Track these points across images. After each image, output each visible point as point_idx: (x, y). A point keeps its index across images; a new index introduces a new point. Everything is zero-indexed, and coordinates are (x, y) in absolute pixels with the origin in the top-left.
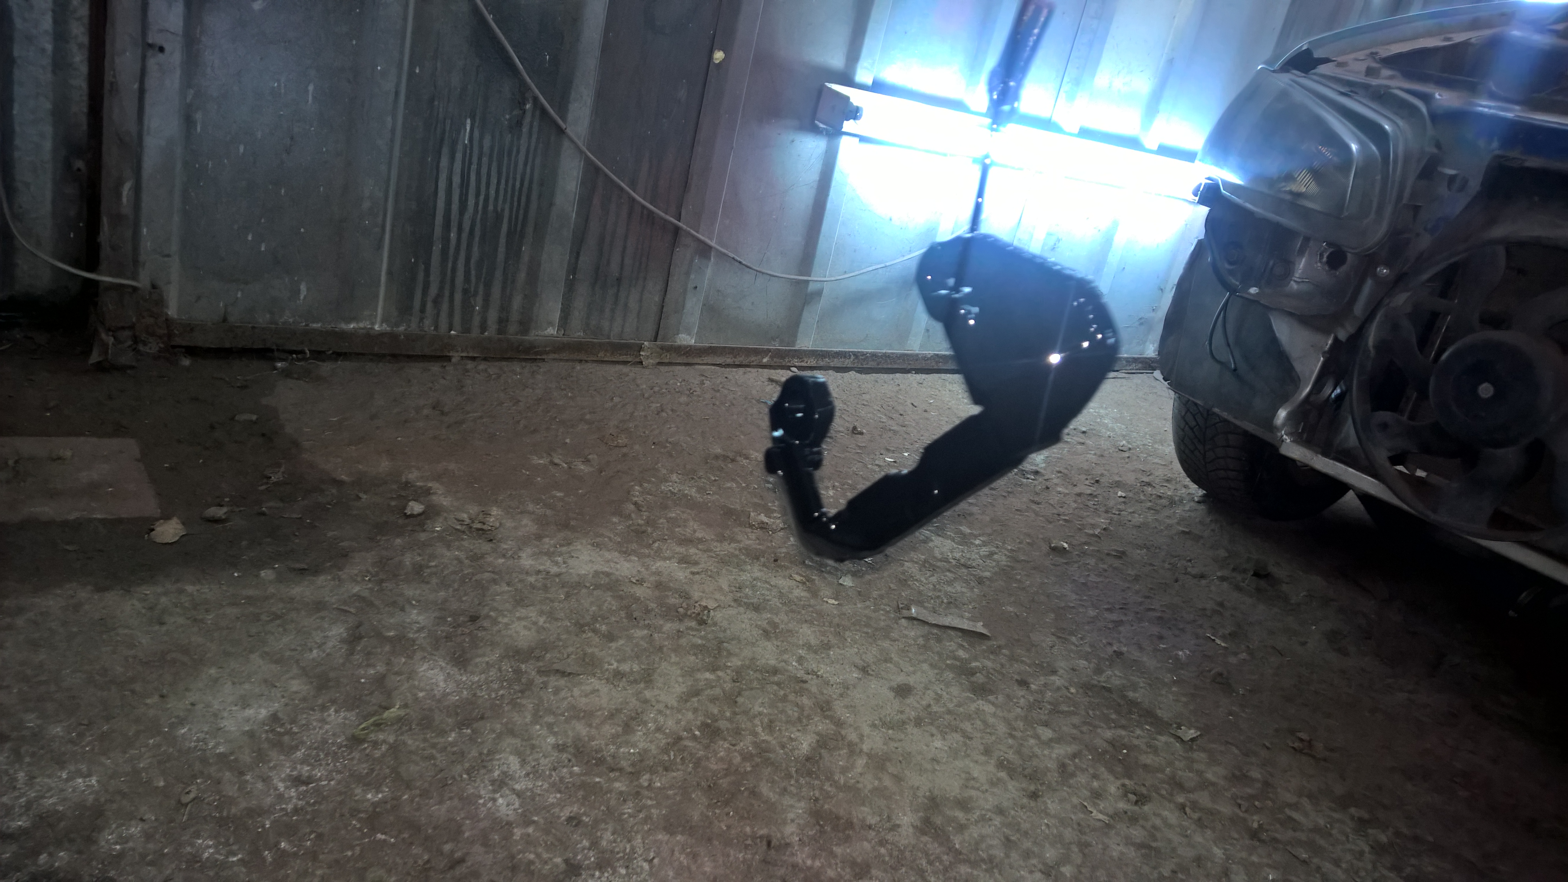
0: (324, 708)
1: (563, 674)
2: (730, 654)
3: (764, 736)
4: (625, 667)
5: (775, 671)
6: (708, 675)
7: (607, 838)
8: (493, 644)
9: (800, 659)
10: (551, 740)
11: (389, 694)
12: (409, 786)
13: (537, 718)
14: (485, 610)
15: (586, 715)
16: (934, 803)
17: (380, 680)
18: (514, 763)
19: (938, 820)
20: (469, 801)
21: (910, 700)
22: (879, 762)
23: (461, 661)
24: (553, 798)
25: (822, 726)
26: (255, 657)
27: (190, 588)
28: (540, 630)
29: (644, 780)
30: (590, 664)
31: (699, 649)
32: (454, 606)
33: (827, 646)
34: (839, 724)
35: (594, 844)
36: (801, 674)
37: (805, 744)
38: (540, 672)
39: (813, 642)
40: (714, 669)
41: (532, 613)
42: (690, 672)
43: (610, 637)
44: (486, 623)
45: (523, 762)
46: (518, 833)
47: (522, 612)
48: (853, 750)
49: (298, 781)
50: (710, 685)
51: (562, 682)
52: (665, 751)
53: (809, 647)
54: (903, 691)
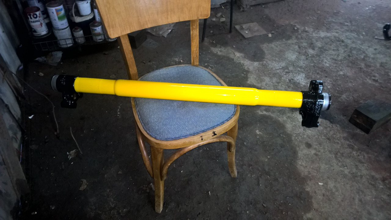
0: (301, 56)
1: (326, 50)
2: (348, 46)
3: (357, 56)
4: (334, 49)
5: (356, 48)
6: (346, 49)
7: (340, 68)
8: (317, 47)
9: (359, 46)
10: (329, 58)
11: (308, 54)
12: (316, 63)
13: (326, 56)
14: (313, 43)
15: (332, 55)
16: (382, 63)
17: (306, 52)
18: (326, 61)
19: (383, 65)
20: (323, 65)
21: (377, 51)
22: (373, 59)
23: (313, 49)
24: (332, 64)
25: (364, 55)
26: (290, 50)
27: (277, 43)
28: (321, 45)
29: (343, 62)
30: (330, 49)
31: (344, 46)
32: (309, 42)
33: (363, 44)
34: (366, 54)
35: (339, 68)
36: (360, 48)
37: (362, 57)
38: (324, 50)
39: (360, 43)
40: (347, 48)
41: (319, 42)
42: (344, 49)
43: (331, 45)
44: (314, 44)
45: (327, 60)
46: (330, 68)
47: (318, 42)
48: (369, 57)
49: (303, 63)
50: (347, 50)
51: (327, 51)
52: (344, 58)
53: (360, 44)
54: (375, 49)
